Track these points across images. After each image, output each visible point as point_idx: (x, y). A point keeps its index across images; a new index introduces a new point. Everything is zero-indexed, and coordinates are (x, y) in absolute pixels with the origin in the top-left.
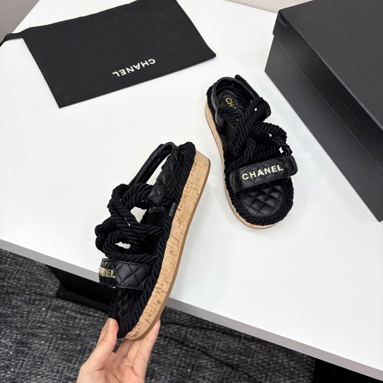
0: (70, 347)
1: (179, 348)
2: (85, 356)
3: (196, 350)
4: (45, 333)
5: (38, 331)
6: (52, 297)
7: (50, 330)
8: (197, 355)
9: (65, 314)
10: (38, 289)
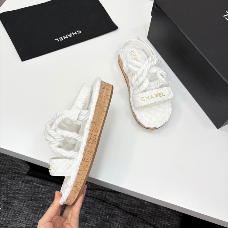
0: (36, 205)
1: (101, 204)
2: (45, 210)
3: (111, 205)
4: (21, 197)
5: (16, 195)
6: (25, 175)
7: (24, 195)
8: (112, 208)
9: (33, 185)
10: (16, 170)
